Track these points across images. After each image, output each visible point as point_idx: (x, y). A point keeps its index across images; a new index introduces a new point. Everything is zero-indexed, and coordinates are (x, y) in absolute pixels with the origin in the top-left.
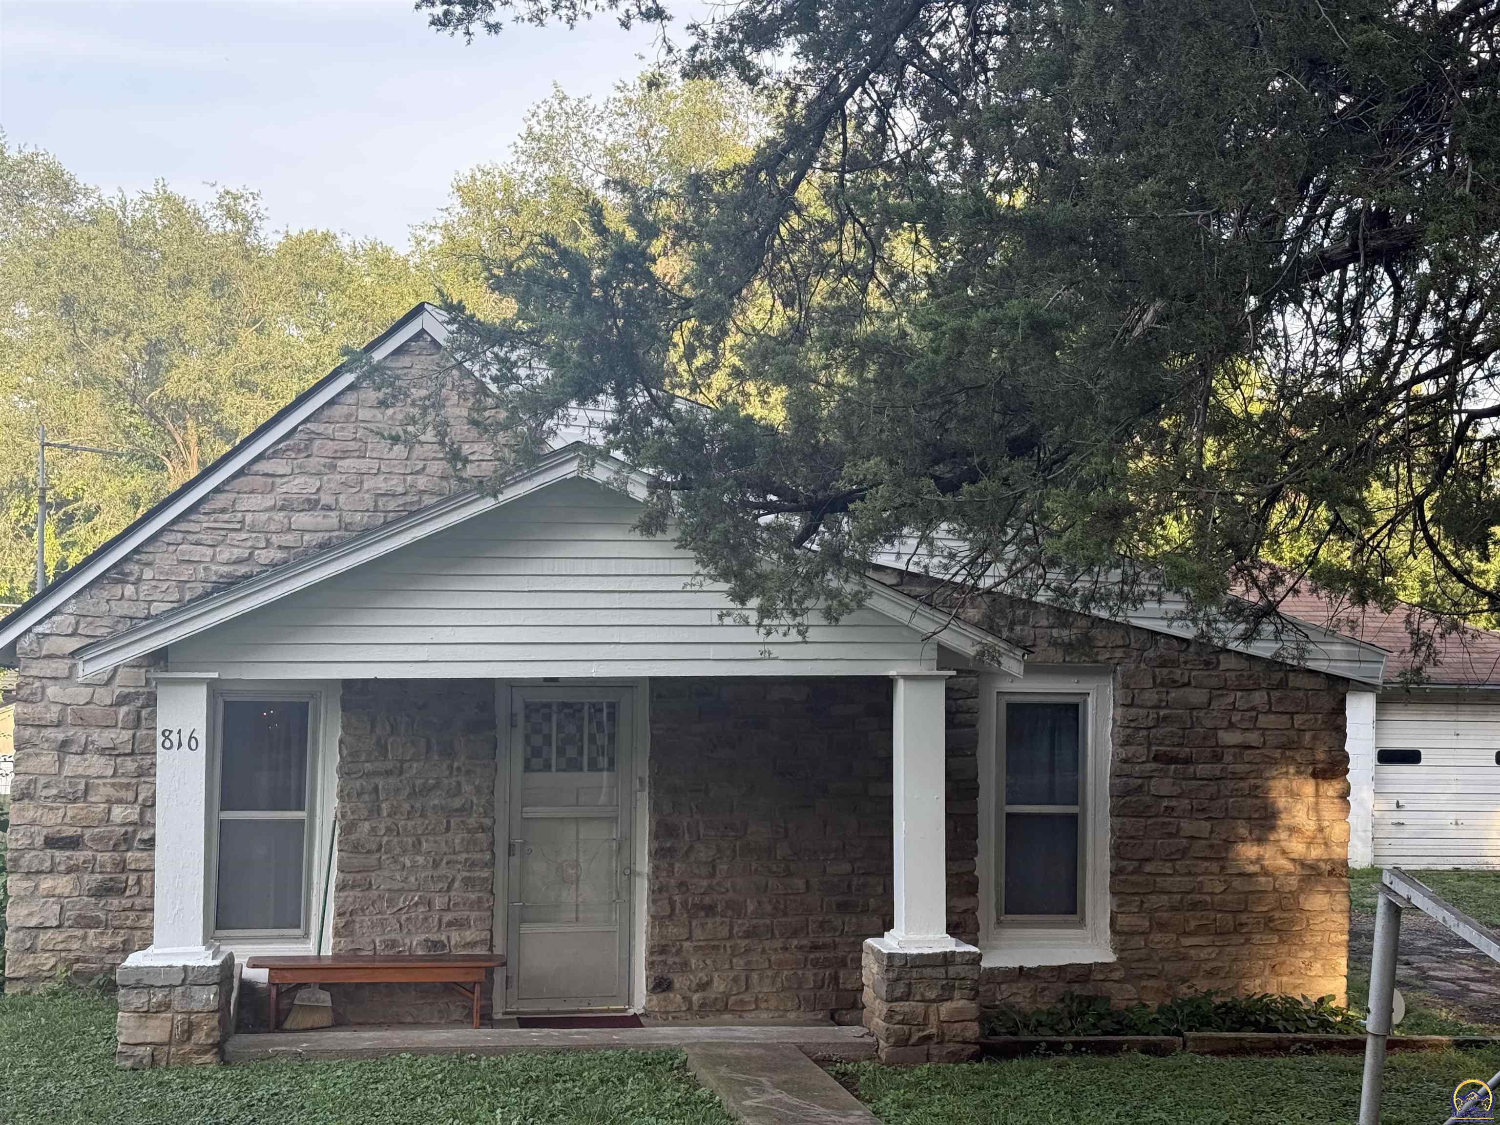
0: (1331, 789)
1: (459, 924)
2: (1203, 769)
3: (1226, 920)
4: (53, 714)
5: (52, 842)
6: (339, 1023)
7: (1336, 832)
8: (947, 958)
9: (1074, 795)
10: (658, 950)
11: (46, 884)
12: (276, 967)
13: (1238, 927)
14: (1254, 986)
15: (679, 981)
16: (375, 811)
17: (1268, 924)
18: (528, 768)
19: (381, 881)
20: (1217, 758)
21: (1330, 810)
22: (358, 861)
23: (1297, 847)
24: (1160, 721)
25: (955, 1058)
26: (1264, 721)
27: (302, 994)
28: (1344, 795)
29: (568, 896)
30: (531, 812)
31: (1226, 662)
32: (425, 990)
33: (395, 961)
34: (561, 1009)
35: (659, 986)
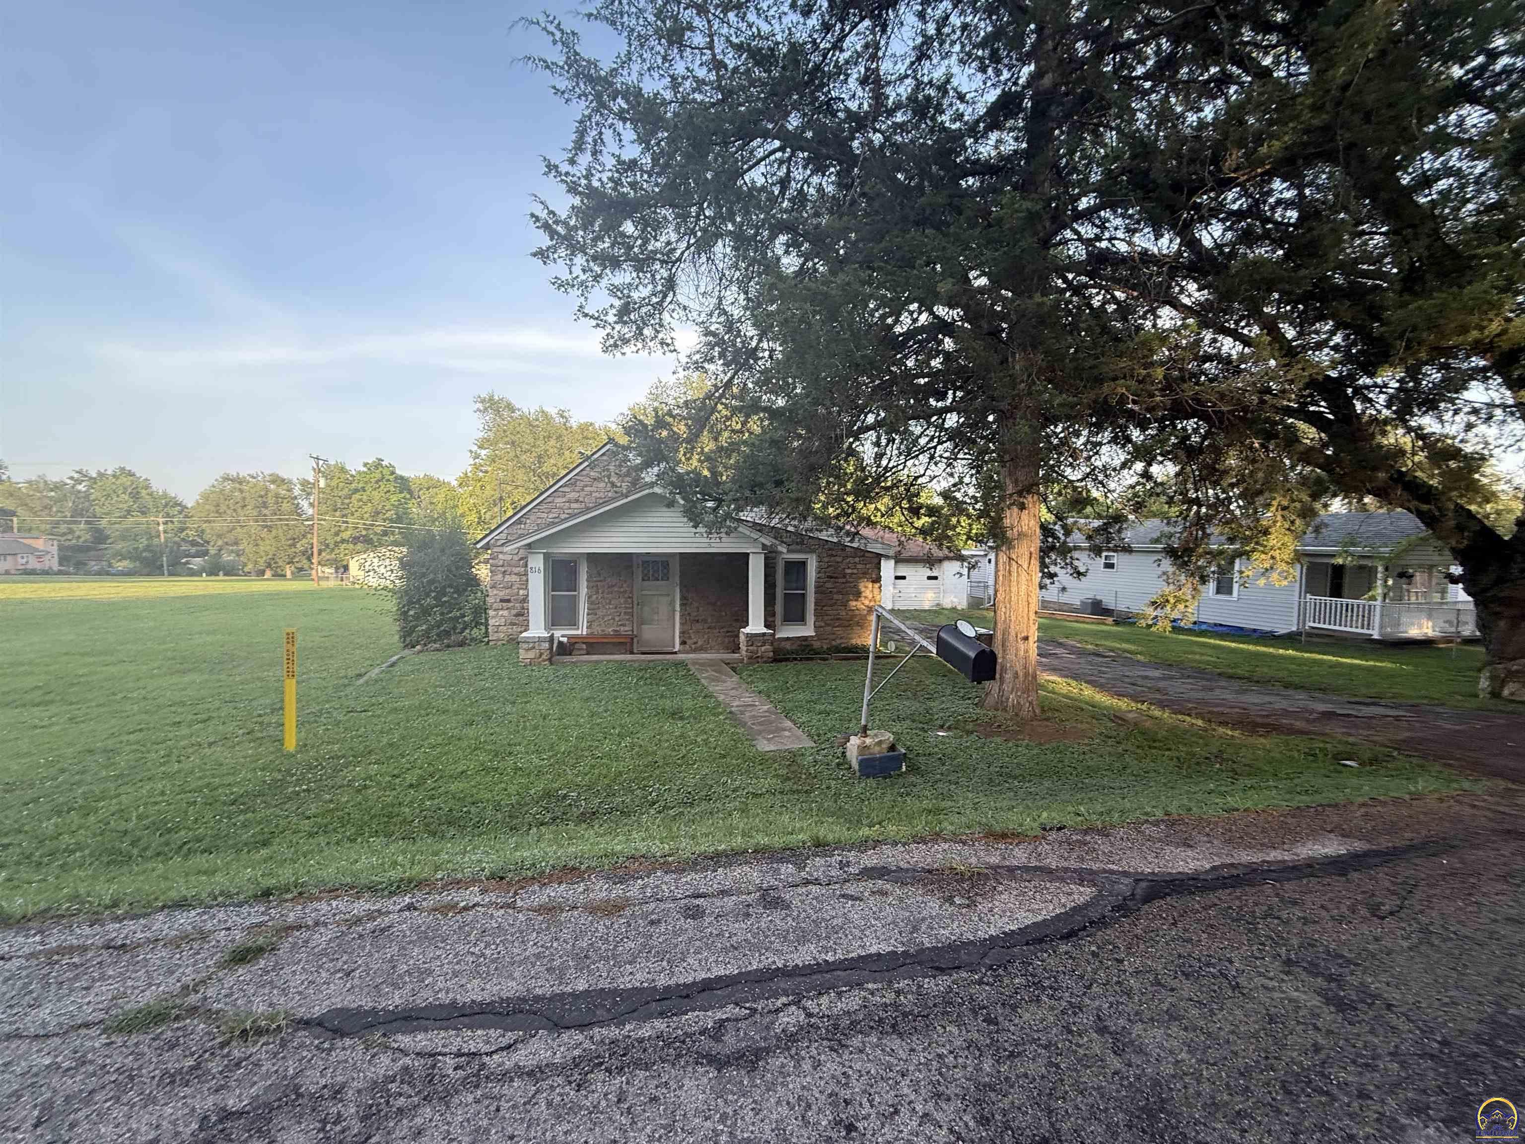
0: (876, 586)
1: (623, 625)
2: (840, 580)
3: (847, 623)
4: (501, 563)
5: (502, 601)
6: (588, 653)
7: (878, 598)
8: (764, 634)
9: (804, 588)
10: (682, 633)
11: (501, 613)
12: (570, 637)
13: (850, 625)
14: (854, 642)
15: (689, 642)
16: (597, 593)
17: (858, 624)
18: (643, 580)
19: (600, 613)
20: (844, 577)
21: (876, 591)
22: (593, 607)
23: (867, 602)
24: (829, 566)
25: (765, 662)
26: (859, 566)
27: (577, 646)
28: (880, 588)
29: (656, 617)
30: (645, 593)
31: (848, 549)
32: (614, 644)
33: (605, 636)
34: (654, 649)
35: (683, 643)
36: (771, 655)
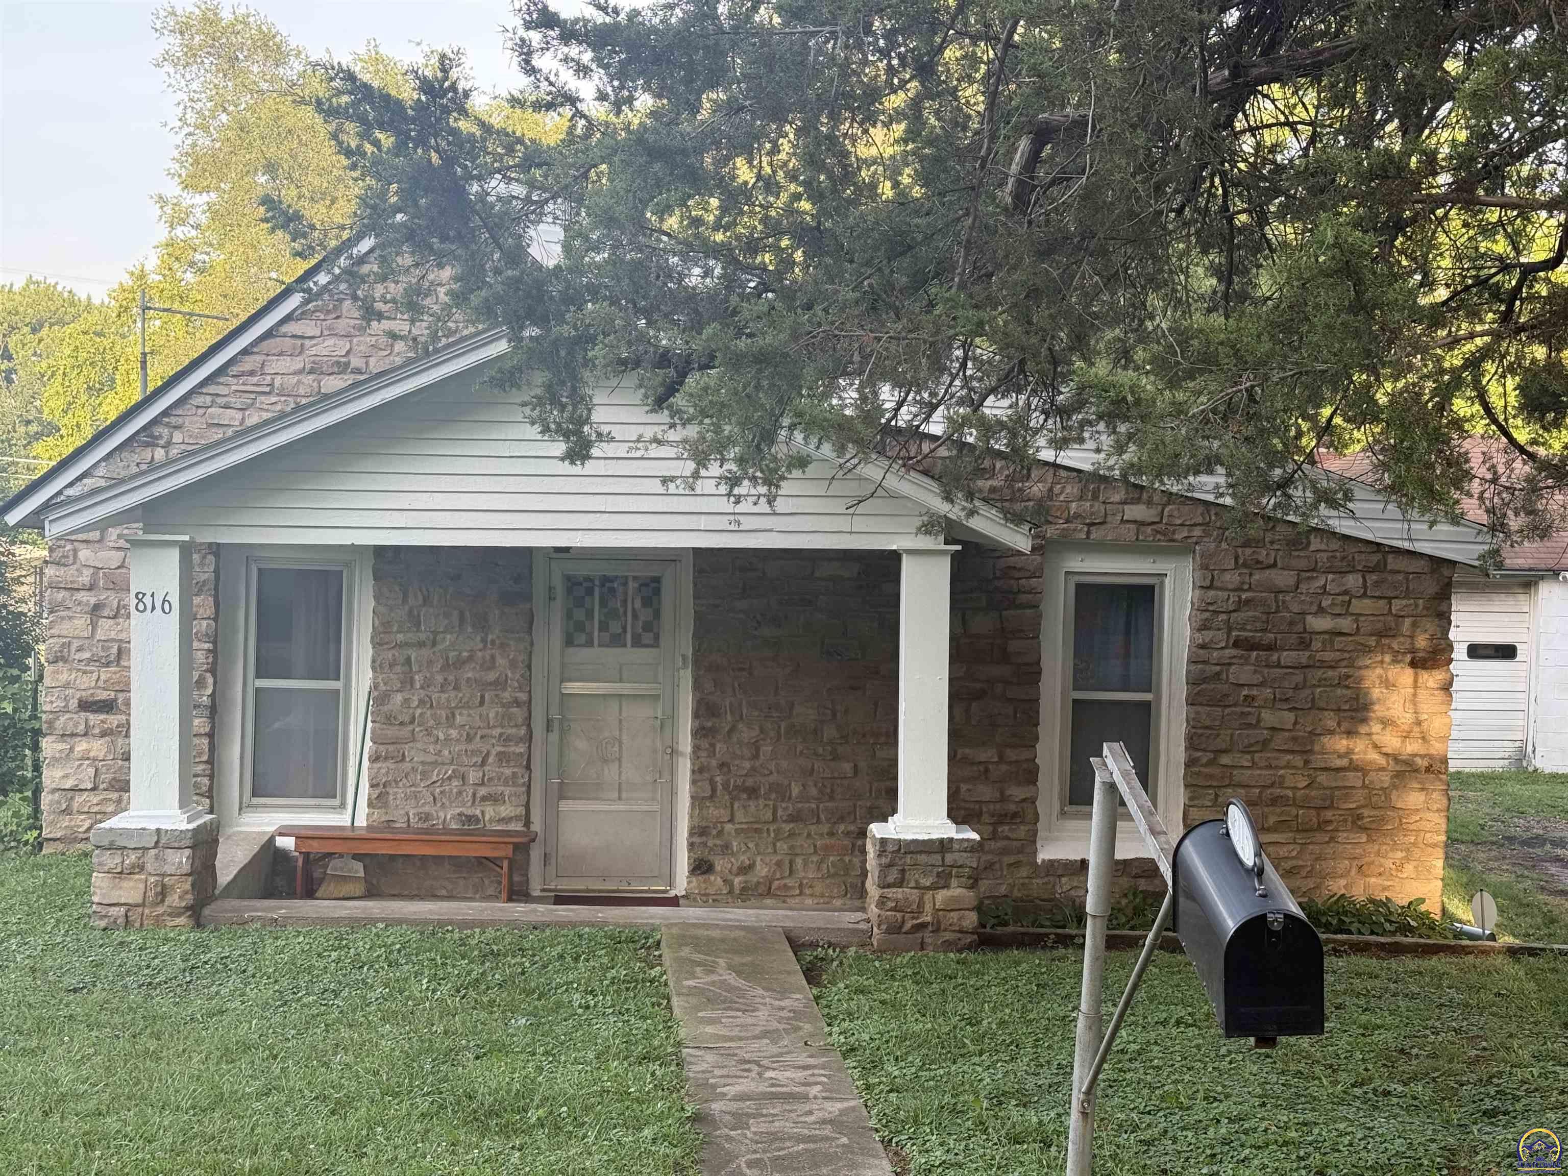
0: (1431, 679)
1: (495, 799)
2: (1288, 657)
3: (1311, 816)
4: (85, 578)
5: (85, 706)
6: (371, 894)
7: (1435, 726)
8: (944, 846)
9: (1148, 683)
10: (699, 832)
11: (82, 746)
12: (303, 836)
13: (1322, 825)
14: (1338, 886)
15: (720, 864)
16: (408, 682)
17: (1356, 822)
18: (569, 642)
19: (416, 754)
20: (1304, 644)
21: (1429, 702)
22: (392, 732)
23: (1391, 741)
24: (1242, 605)
25: (948, 946)
26: (1358, 606)
27: (335, 863)
28: (1447, 687)
29: (611, 773)
30: (574, 687)
31: (1317, 543)
32: (459, 864)
33: (429, 834)
34: (597, 886)
35: (701, 867)
36: (971, 919)
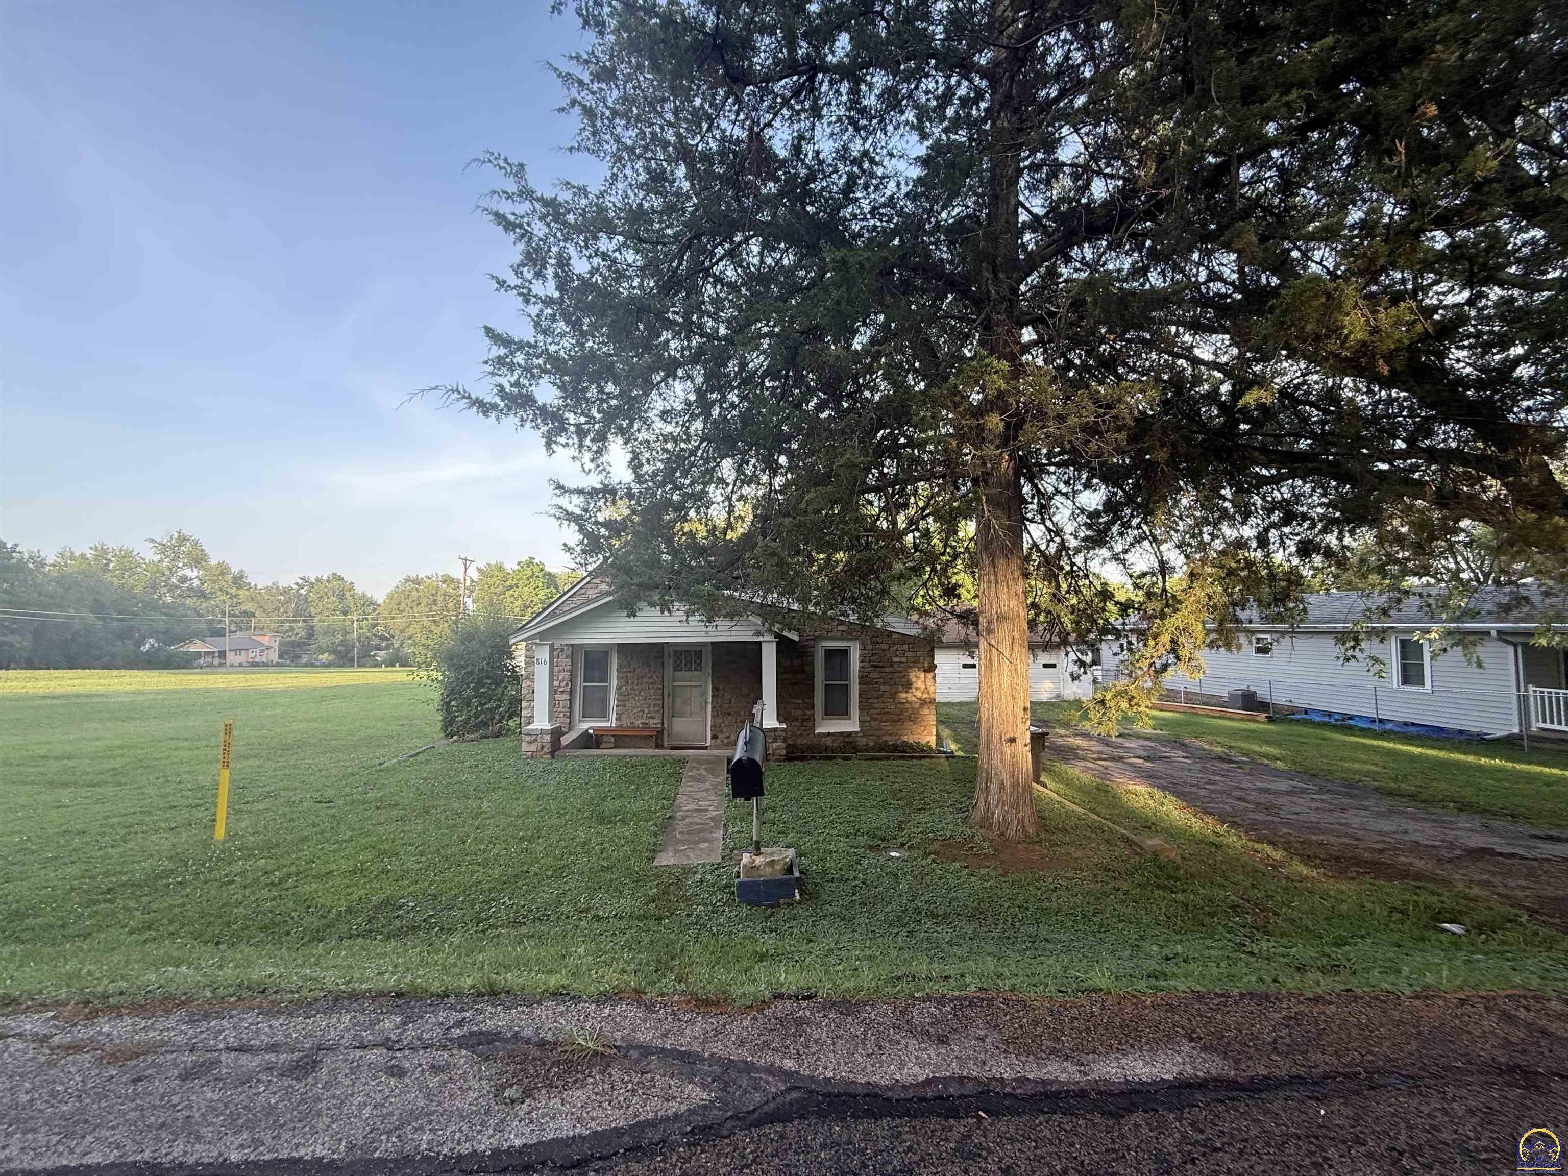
0: (930, 675)
1: (653, 718)
2: (887, 670)
3: (896, 718)
6: (616, 747)
7: (932, 689)
8: (775, 730)
9: (847, 678)
10: (714, 726)
12: (595, 730)
13: (899, 720)
14: (905, 738)
15: (720, 736)
16: (628, 683)
17: (909, 719)
18: (675, 670)
19: (629, 705)
20: (892, 666)
21: (929, 683)
22: (621, 698)
23: (919, 694)
24: (873, 655)
25: (777, 760)
26: (907, 654)
27: (604, 739)
28: (934, 678)
29: (688, 709)
30: (675, 684)
31: (894, 636)
32: (641, 737)
33: (634, 728)
34: (684, 743)
35: (714, 737)
36: (784, 752)
